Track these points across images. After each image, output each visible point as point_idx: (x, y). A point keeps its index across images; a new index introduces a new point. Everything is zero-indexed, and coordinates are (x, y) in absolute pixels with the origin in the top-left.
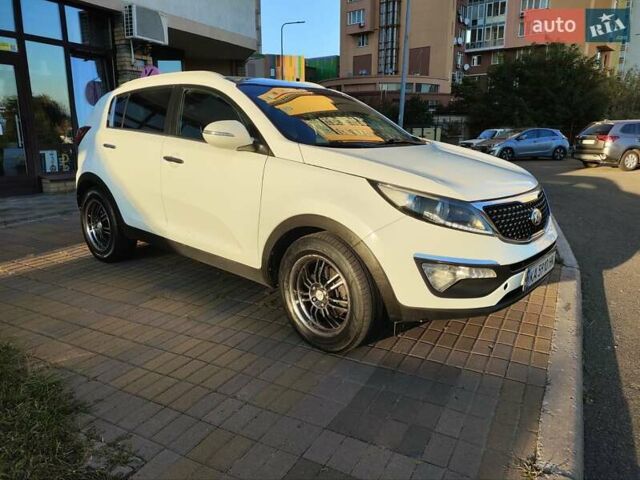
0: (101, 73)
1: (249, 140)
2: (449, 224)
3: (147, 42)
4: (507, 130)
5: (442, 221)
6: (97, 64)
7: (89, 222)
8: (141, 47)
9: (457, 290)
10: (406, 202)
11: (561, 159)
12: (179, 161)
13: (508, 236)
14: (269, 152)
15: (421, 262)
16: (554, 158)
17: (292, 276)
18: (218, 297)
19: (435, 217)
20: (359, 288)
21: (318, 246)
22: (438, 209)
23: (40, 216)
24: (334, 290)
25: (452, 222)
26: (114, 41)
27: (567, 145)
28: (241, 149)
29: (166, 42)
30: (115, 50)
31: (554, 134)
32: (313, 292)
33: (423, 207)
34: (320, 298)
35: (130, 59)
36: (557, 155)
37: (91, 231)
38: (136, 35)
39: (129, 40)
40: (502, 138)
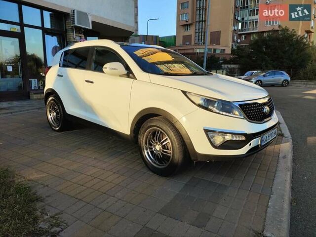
0: (59, 42)
1: (125, 72)
2: (221, 113)
3: (81, 27)
4: (259, 71)
5: (218, 111)
6: (57, 38)
7: (50, 112)
8: (79, 30)
9: (225, 145)
10: (201, 102)
11: (286, 86)
12: (92, 82)
13: (251, 120)
14: (134, 78)
15: (207, 131)
16: (282, 86)
17: (144, 138)
18: (109, 149)
19: (215, 109)
20: (176, 144)
21: (157, 124)
22: (216, 105)
23: (28, 110)
24: (164, 145)
25: (223, 112)
26: (66, 27)
27: (289, 79)
28: (121, 76)
29: (91, 28)
30: (66, 31)
31: (282, 74)
32: (155, 146)
33: (208, 105)
34: (158, 149)
35: (73, 35)
36: (285, 84)
37: (51, 116)
38: (76, 24)
39: (73, 26)
40: (256, 75)
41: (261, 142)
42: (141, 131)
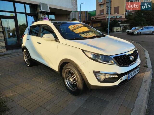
0: (35, 19)
1: (55, 39)
2: (103, 62)
3: (44, 11)
4: (139, 27)
5: (101, 61)
6: (34, 17)
7: (25, 57)
10: (91, 56)
12: (40, 44)
14: (59, 42)
15: (95, 73)
16: (152, 34)
17: (65, 74)
18: (51, 77)
19: (99, 60)
20: (79, 79)
22: (100, 58)
23: (19, 54)
24: (74, 79)
25: (104, 61)
26: (37, 12)
29: (49, 11)
30: (37, 14)
31: (152, 28)
32: (70, 79)
33: (96, 58)
34: (71, 80)
35: (41, 16)
37: (26, 59)
38: (42, 10)
39: (40, 11)
40: (138, 29)
41: (128, 77)
42: (63, 70)
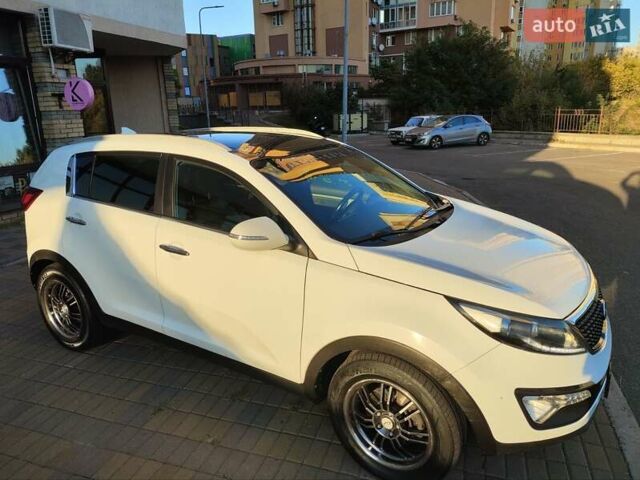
3: (70, 50)
4: (434, 117)
5: (539, 346)
6: (6, 72)
7: (49, 303)
8: (62, 55)
11: (485, 145)
12: (182, 253)
15: (521, 394)
16: (478, 144)
24: (407, 422)
26: (27, 48)
27: (490, 131)
29: (91, 49)
30: (29, 58)
31: (478, 120)
32: (378, 419)
34: (388, 426)
35: (50, 69)
36: (482, 140)
38: (56, 43)
39: (47, 48)
